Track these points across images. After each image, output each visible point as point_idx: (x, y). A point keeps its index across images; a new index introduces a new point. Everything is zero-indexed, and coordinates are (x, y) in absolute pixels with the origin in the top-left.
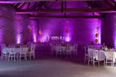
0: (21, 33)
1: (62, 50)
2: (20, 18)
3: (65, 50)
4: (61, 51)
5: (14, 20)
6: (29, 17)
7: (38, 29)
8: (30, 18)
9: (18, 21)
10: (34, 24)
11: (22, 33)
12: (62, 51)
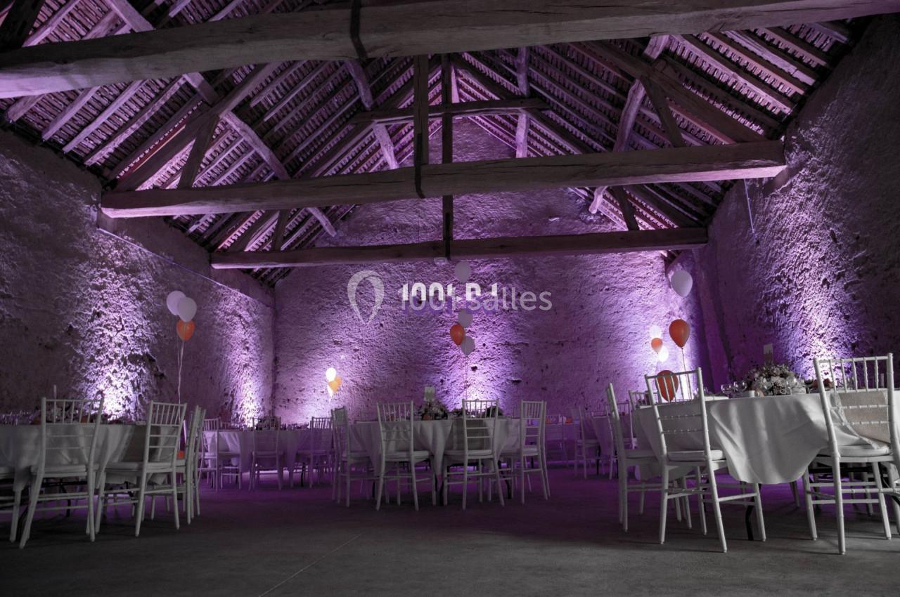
0: (134, 359)
1: (420, 446)
2: (137, 251)
3: (448, 447)
4: (417, 456)
5: (84, 258)
6: (211, 262)
7: (276, 348)
8: (216, 267)
9: (119, 271)
10: (243, 313)
11: (147, 360)
12: (425, 454)
